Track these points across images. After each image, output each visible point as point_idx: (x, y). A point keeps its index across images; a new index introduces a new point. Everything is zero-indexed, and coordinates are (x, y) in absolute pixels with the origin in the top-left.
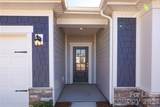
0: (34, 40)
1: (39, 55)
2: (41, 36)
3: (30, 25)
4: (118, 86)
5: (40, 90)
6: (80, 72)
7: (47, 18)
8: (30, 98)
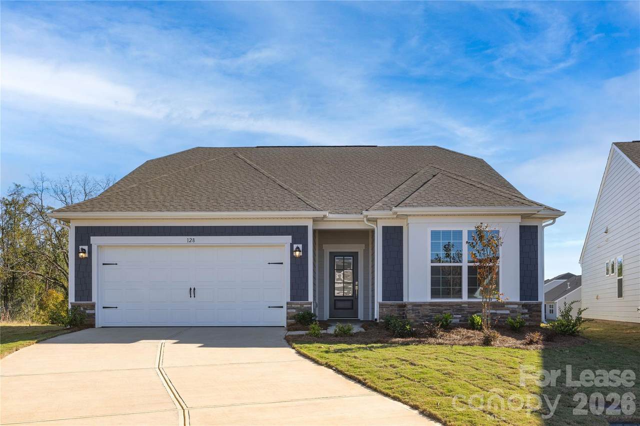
0: (292, 251)
1: (298, 267)
2: (300, 246)
3: (289, 235)
4: (383, 300)
5: (298, 304)
6: (343, 299)
7: (306, 227)
8: (288, 313)
